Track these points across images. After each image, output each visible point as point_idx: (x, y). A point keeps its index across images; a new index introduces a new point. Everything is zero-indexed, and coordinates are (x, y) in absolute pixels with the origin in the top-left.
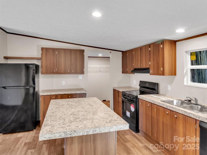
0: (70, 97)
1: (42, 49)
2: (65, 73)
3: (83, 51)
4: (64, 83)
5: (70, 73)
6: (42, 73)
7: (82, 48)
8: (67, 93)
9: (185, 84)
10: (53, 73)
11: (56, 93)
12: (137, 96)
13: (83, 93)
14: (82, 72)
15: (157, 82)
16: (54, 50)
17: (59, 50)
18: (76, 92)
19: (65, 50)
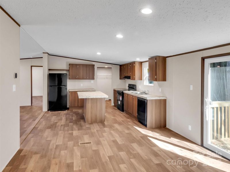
1: (70, 64)
2: (83, 79)
3: (94, 65)
4: (82, 85)
5: (86, 79)
6: (70, 79)
7: (94, 63)
9: (145, 84)
10: (76, 79)
12: (123, 92)
14: (93, 79)
15: (135, 84)
16: (76, 65)
17: (79, 65)
19: (83, 65)
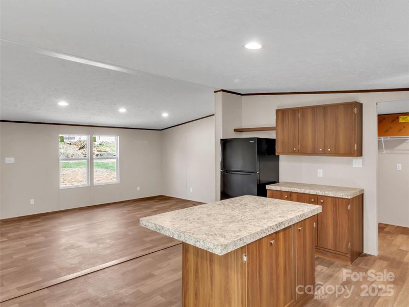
0: (313, 200)
1: (278, 112)
2: (314, 153)
4: (320, 172)
5: (324, 153)
8: (307, 191)
10: (293, 152)
11: (289, 188)
13: (341, 197)
14: (351, 153)
16: (294, 111)
17: (303, 110)
18: (326, 192)
19: (314, 108)
